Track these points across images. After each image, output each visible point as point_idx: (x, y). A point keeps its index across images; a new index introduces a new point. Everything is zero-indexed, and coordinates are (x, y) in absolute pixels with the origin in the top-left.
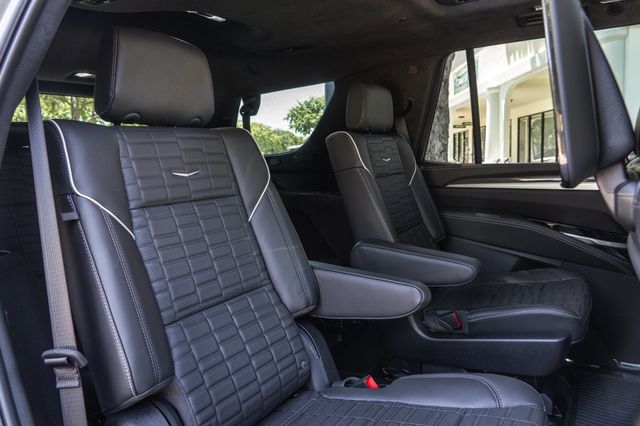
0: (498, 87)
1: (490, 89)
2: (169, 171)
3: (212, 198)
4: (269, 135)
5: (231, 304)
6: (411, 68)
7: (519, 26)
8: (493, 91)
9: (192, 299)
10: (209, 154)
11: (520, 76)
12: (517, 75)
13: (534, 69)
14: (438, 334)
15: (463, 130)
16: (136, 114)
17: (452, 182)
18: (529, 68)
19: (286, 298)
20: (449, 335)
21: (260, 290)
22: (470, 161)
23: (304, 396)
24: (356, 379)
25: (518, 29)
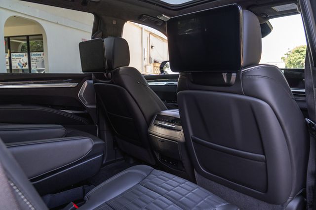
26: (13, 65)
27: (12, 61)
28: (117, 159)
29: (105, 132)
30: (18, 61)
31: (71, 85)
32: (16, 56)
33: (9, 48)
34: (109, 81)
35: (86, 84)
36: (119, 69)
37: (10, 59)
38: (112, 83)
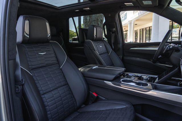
0: (131, 21)
1: (129, 21)
4: (73, 33)
8: (130, 22)
11: (136, 18)
12: (135, 17)
13: (139, 16)
15: (126, 32)
18: (138, 16)
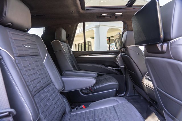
2: (23, 45)
3: (34, 56)
5: (46, 89)
6: (69, 25)
7: (97, 18)
9: (36, 88)
10: (32, 41)
13: (80, 32)
14: (86, 94)
16: (10, 24)
17: (79, 56)
19: (57, 87)
20: (89, 93)
21: (50, 85)
22: (83, 50)
23: (66, 116)
24: (79, 107)
25: (97, 19)
26: (110, 48)
27: (110, 47)
28: (135, 95)
29: (129, 80)
30: (112, 47)
31: (113, 56)
32: (112, 45)
33: (109, 42)
34: (124, 54)
35: (120, 55)
36: (128, 47)
37: (110, 46)
38: (125, 54)
